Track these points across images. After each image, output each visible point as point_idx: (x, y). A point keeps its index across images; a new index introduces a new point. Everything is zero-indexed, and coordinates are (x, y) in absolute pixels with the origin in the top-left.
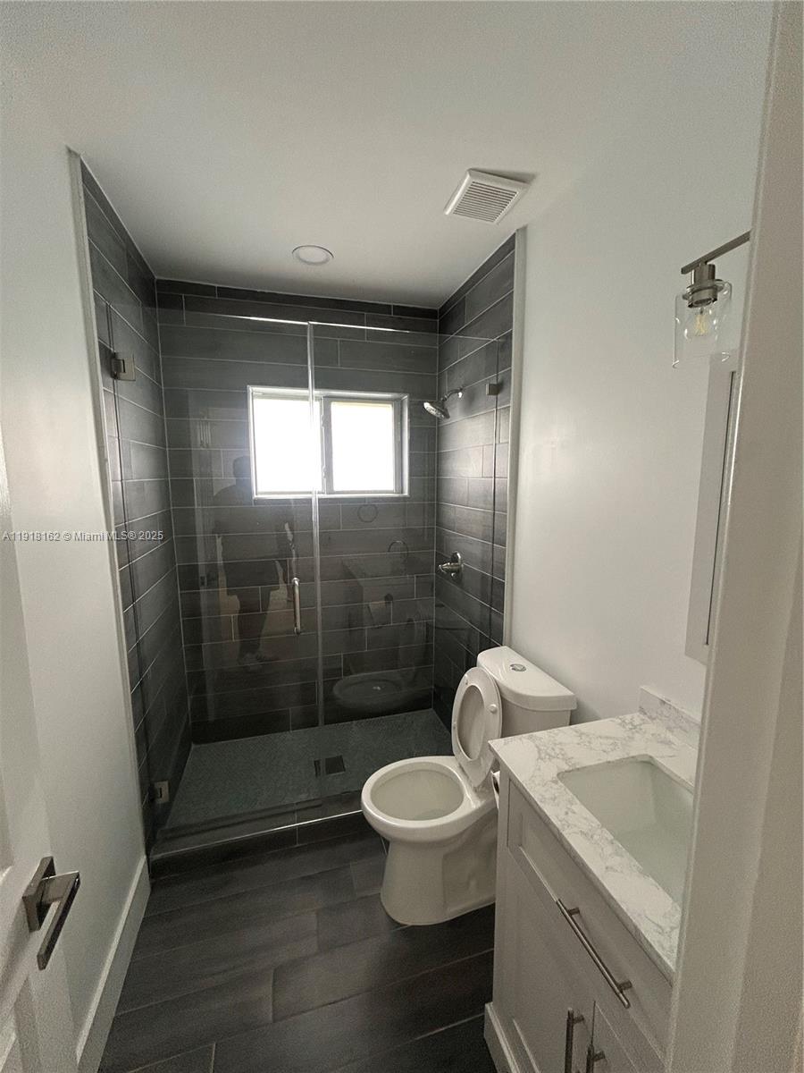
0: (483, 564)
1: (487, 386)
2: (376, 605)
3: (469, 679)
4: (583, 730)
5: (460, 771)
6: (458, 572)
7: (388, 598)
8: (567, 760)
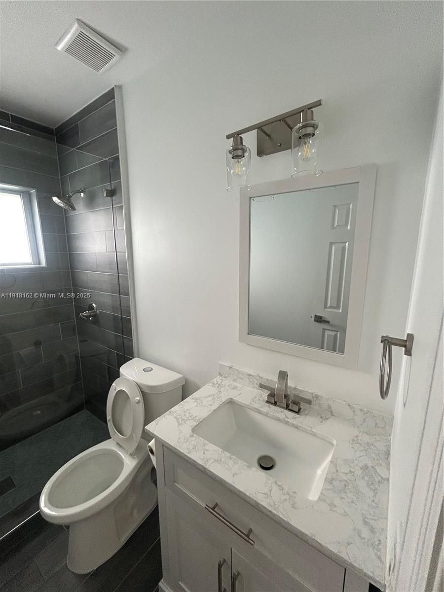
0: (114, 309)
1: (104, 190)
2: (27, 351)
3: (117, 386)
4: (197, 397)
5: (117, 446)
6: (95, 316)
7: (37, 344)
8: (194, 419)
